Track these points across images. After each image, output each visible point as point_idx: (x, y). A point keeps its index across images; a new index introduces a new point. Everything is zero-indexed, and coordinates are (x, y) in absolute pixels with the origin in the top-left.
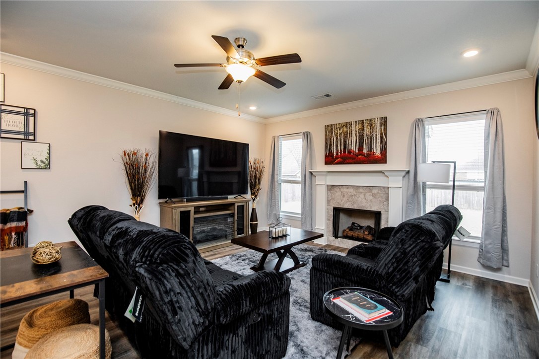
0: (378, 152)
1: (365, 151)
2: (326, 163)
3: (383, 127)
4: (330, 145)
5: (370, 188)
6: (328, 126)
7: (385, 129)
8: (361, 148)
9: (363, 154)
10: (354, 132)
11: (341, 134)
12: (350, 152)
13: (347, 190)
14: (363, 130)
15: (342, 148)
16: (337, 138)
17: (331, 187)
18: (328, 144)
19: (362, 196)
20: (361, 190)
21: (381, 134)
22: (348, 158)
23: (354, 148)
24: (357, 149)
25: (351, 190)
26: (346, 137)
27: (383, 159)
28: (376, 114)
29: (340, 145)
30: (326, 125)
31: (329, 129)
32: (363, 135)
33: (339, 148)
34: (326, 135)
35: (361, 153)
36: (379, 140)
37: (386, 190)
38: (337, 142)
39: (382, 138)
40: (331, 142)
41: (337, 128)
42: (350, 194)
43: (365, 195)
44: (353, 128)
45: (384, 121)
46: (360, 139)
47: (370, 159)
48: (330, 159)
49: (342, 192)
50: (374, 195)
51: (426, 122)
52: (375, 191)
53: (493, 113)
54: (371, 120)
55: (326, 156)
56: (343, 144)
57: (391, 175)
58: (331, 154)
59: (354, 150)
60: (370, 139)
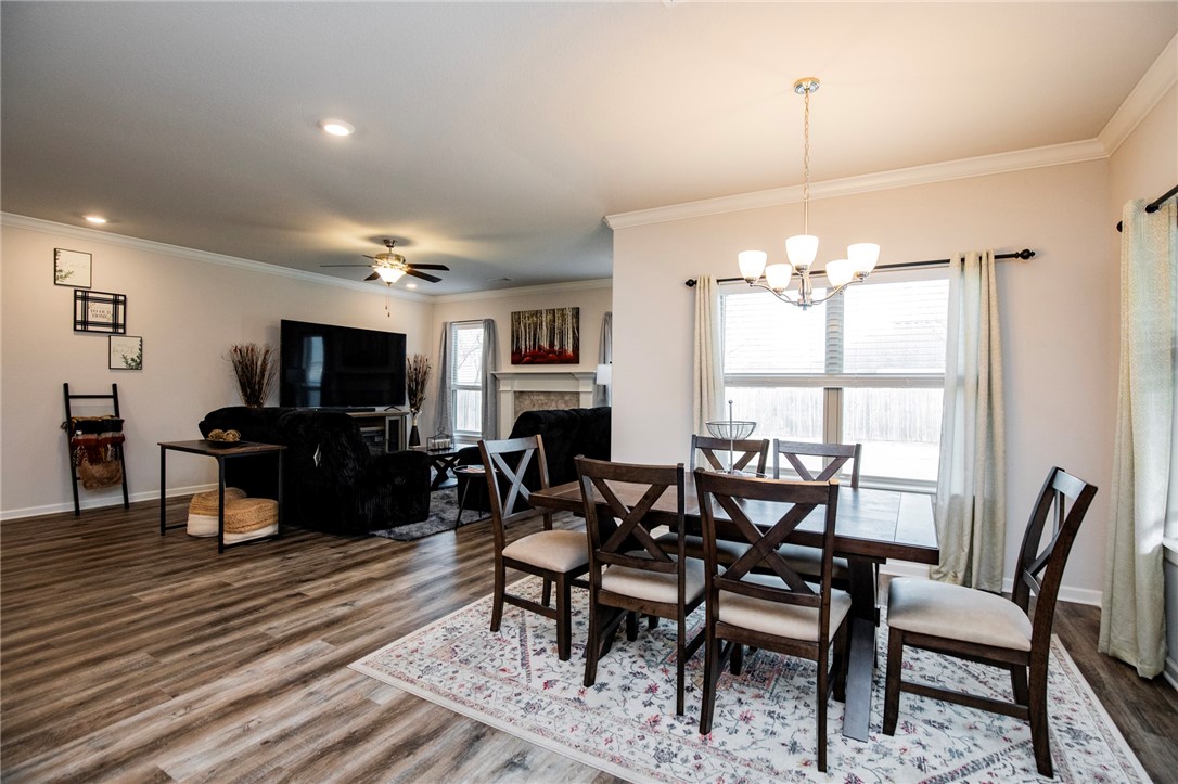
0: (570, 350)
1: (557, 348)
2: (513, 363)
3: (575, 320)
4: (518, 339)
6: (514, 313)
7: (578, 322)
8: (552, 344)
9: (554, 352)
10: (544, 323)
11: (530, 325)
12: (540, 348)
13: (538, 397)
14: (555, 321)
15: (532, 343)
16: (525, 331)
17: (519, 395)
18: (515, 337)
20: (552, 397)
21: (573, 328)
22: (538, 356)
23: (545, 344)
24: (548, 346)
25: (542, 397)
26: (536, 330)
27: (575, 359)
28: (568, 304)
29: (530, 339)
30: (512, 311)
31: (516, 318)
32: (554, 328)
33: (528, 343)
34: (512, 325)
35: (553, 350)
36: (571, 336)
38: (526, 335)
39: (573, 332)
40: (519, 334)
41: (525, 317)
42: (541, 402)
44: (544, 318)
45: (576, 313)
46: (551, 334)
47: (562, 358)
48: (517, 358)
49: (531, 400)
54: (562, 310)
55: (513, 353)
57: (581, 378)
58: (519, 349)
59: (545, 346)
60: (561, 333)
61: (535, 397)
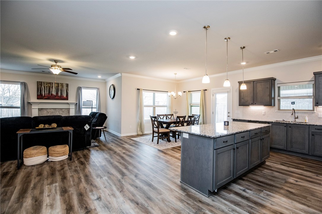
0: (65, 96)
1: (59, 94)
2: (38, 99)
3: (67, 87)
4: (41, 91)
5: (61, 109)
6: (39, 82)
8: (57, 93)
9: (59, 96)
10: (54, 87)
11: (47, 87)
12: (52, 94)
13: (50, 110)
14: (58, 87)
15: (48, 92)
16: (45, 88)
17: (41, 109)
18: (39, 90)
19: (58, 112)
20: (57, 110)
22: (50, 97)
23: (54, 93)
24: (55, 94)
25: (52, 110)
26: (50, 88)
27: (67, 99)
28: (65, 82)
29: (47, 91)
30: (38, 81)
31: (39, 84)
32: (58, 89)
33: (46, 92)
34: (38, 86)
35: (57, 95)
36: (65, 92)
37: (68, 110)
38: (45, 90)
39: (66, 91)
40: (41, 89)
41: (45, 84)
42: (52, 112)
43: (59, 112)
44: (54, 85)
45: (67, 85)
46: (57, 90)
47: (61, 98)
48: (40, 97)
49: (47, 111)
50: (63, 112)
51: (82, 88)
52: (63, 110)
53: (98, 89)
54: (62, 84)
55: (38, 95)
56: (48, 91)
57: (71, 104)
58: (41, 95)
59: (54, 94)
60: (61, 91)
61: (49, 110)
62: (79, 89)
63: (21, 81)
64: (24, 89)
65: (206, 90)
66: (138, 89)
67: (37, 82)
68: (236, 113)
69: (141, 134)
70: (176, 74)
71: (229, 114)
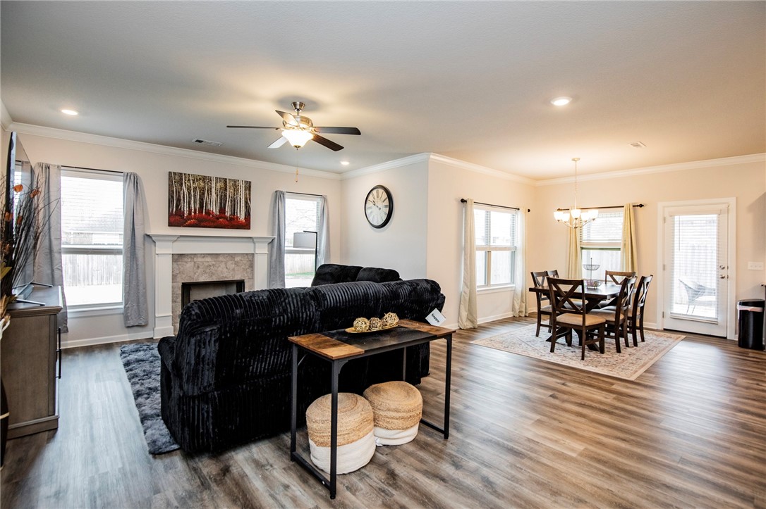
0: (242, 218)
1: (228, 214)
2: (171, 224)
3: (247, 192)
4: (179, 200)
5: (232, 256)
6: (175, 173)
7: (250, 194)
8: (222, 210)
9: (225, 218)
10: (213, 190)
11: (195, 188)
12: (208, 212)
13: (203, 260)
14: (226, 190)
15: (198, 206)
16: (189, 193)
17: (178, 258)
18: (174, 198)
19: (223, 265)
20: (221, 258)
21: (246, 199)
22: (204, 220)
23: (214, 209)
24: (217, 211)
25: (209, 259)
26: (203, 194)
27: (246, 225)
28: (242, 177)
29: (195, 202)
30: (172, 171)
31: (176, 180)
32: (225, 196)
33: (192, 206)
34: (170, 186)
35: (223, 215)
36: (243, 205)
37: (250, 257)
38: (190, 198)
39: (246, 202)
40: (179, 196)
41: (189, 180)
42: (207, 264)
43: (226, 264)
44: (213, 185)
45: (248, 186)
46: (221, 200)
47: (233, 223)
48: (176, 219)
49: (195, 262)
50: (237, 263)
51: (286, 195)
52: (237, 259)
53: (325, 199)
54: (235, 181)
55: (170, 215)
56: (198, 202)
58: (179, 213)
59: (214, 211)
60: (234, 201)
61: (200, 259)
62: (279, 197)
63: (126, 171)
64: (133, 196)
65: (641, 206)
66: (463, 201)
67: (170, 173)
68: (749, 268)
69: (469, 325)
70: (579, 159)
71: (724, 273)
